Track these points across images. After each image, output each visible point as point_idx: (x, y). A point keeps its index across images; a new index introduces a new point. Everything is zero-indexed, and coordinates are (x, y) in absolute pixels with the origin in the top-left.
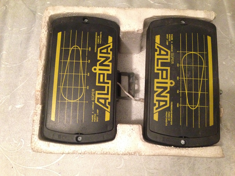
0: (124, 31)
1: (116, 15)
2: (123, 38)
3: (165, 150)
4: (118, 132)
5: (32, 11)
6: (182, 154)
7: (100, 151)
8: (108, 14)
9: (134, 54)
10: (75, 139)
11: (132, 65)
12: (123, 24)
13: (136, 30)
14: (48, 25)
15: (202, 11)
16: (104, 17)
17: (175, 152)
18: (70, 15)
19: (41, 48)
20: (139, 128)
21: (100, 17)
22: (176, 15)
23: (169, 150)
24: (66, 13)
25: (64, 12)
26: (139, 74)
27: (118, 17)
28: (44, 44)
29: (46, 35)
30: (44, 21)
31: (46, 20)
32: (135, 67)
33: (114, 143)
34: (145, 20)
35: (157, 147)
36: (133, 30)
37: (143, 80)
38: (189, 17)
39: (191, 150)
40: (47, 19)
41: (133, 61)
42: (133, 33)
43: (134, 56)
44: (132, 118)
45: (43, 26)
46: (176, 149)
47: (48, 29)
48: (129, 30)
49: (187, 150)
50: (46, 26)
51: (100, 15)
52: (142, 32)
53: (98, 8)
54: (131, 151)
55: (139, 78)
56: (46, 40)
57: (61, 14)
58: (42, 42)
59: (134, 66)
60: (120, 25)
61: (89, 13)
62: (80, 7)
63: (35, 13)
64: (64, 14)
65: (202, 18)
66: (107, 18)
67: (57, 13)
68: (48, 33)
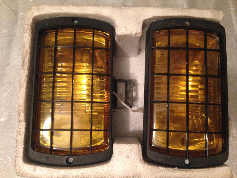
0: (120, 35)
1: (110, 16)
2: (119, 42)
3: (168, 173)
4: (114, 153)
5: (13, 11)
6: (186, 176)
7: (94, 175)
8: (101, 14)
9: (131, 57)
10: (65, 161)
11: (129, 69)
12: (119, 26)
13: (134, 33)
14: (32, 27)
15: (209, 11)
16: (97, 18)
17: (178, 174)
18: (57, 15)
19: (24, 55)
20: (138, 148)
21: (92, 18)
22: (180, 15)
23: (173, 173)
24: (52, 13)
25: (50, 12)
26: (137, 79)
27: (113, 18)
28: (27, 50)
29: (29, 40)
30: (27, 24)
31: (29, 22)
32: (133, 72)
33: (110, 166)
34: (144, 22)
35: (158, 169)
36: (130, 34)
37: (141, 86)
38: (194, 17)
39: (197, 172)
40: (31, 21)
41: (130, 65)
42: (130, 36)
43: (132, 59)
44: (130, 130)
45: (26, 30)
46: (181, 172)
47: (32, 33)
48: (126, 34)
49: (193, 172)
50: (29, 30)
51: (92, 16)
52: (141, 35)
53: (89, 7)
54: (129, 175)
55: (137, 84)
56: (30, 46)
57: (46, 15)
58: (24, 48)
59: (131, 70)
60: (115, 27)
61: (80, 13)
62: (69, 6)
63: (17, 13)
64: (50, 15)
65: (209, 19)
66: (100, 19)
67: (42, 13)
68: (31, 37)
